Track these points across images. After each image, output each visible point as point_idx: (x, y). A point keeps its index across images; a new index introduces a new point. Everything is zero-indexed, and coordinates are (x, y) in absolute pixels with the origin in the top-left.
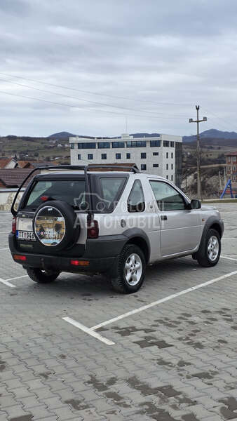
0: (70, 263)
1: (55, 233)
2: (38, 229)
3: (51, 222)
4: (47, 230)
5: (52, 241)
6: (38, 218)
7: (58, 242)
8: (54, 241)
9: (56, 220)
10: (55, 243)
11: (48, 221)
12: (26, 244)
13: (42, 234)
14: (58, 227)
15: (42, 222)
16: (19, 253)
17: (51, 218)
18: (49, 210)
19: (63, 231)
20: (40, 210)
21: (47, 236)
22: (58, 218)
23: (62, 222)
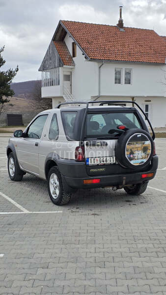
1: (143, 154)
2: (128, 153)
3: (140, 145)
4: (137, 152)
5: (140, 161)
6: (128, 144)
7: (145, 161)
8: (142, 160)
9: (144, 143)
10: (143, 162)
11: (137, 145)
12: (99, 168)
13: (132, 156)
14: (145, 149)
15: (132, 146)
16: (92, 178)
17: (139, 142)
18: (138, 136)
19: (149, 152)
20: (131, 137)
21: (136, 158)
22: (146, 142)
23: (149, 144)
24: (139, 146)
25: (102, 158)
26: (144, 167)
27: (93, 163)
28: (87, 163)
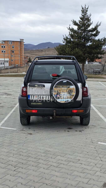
0: (72, 111)
1: (68, 95)
2: (55, 93)
3: (66, 88)
4: (62, 93)
5: (65, 100)
6: (55, 87)
7: (70, 100)
8: (67, 100)
9: (69, 87)
11: (63, 88)
13: (58, 96)
14: (70, 92)
15: (58, 89)
16: (31, 108)
17: (65, 86)
18: (64, 82)
19: (74, 94)
20: (57, 82)
21: (62, 97)
22: (71, 86)
23: (74, 88)
24: (64, 89)
25: (40, 96)
26: (69, 105)
27: (33, 99)
28: (29, 98)
